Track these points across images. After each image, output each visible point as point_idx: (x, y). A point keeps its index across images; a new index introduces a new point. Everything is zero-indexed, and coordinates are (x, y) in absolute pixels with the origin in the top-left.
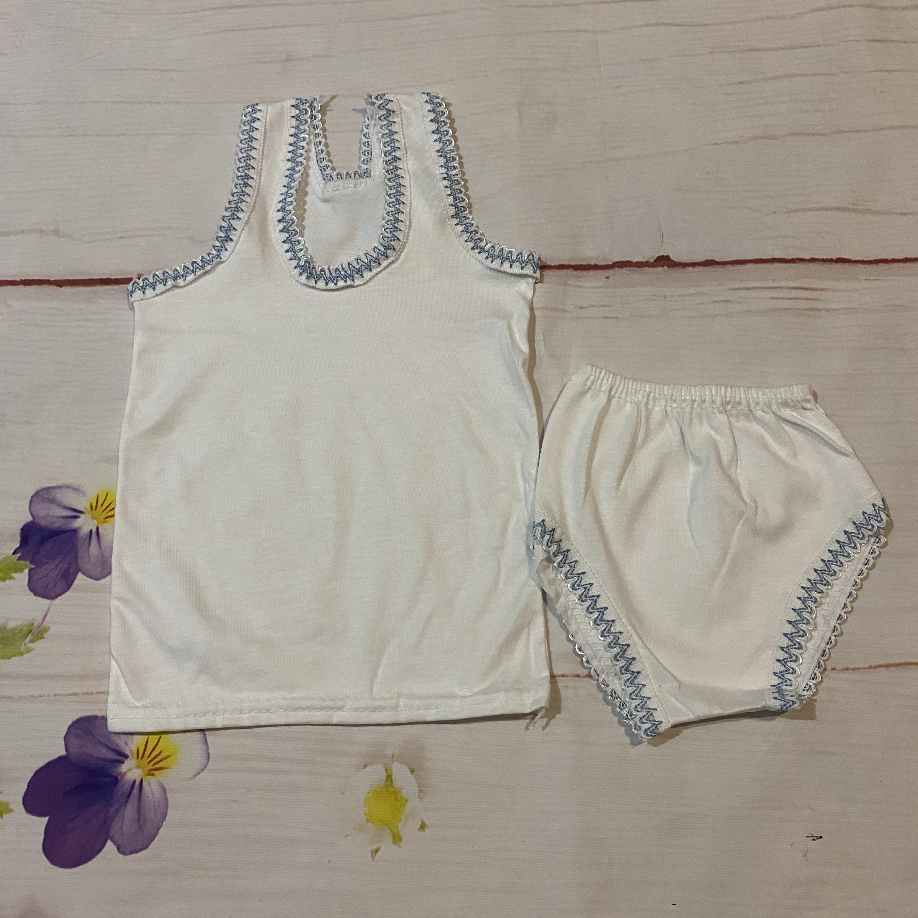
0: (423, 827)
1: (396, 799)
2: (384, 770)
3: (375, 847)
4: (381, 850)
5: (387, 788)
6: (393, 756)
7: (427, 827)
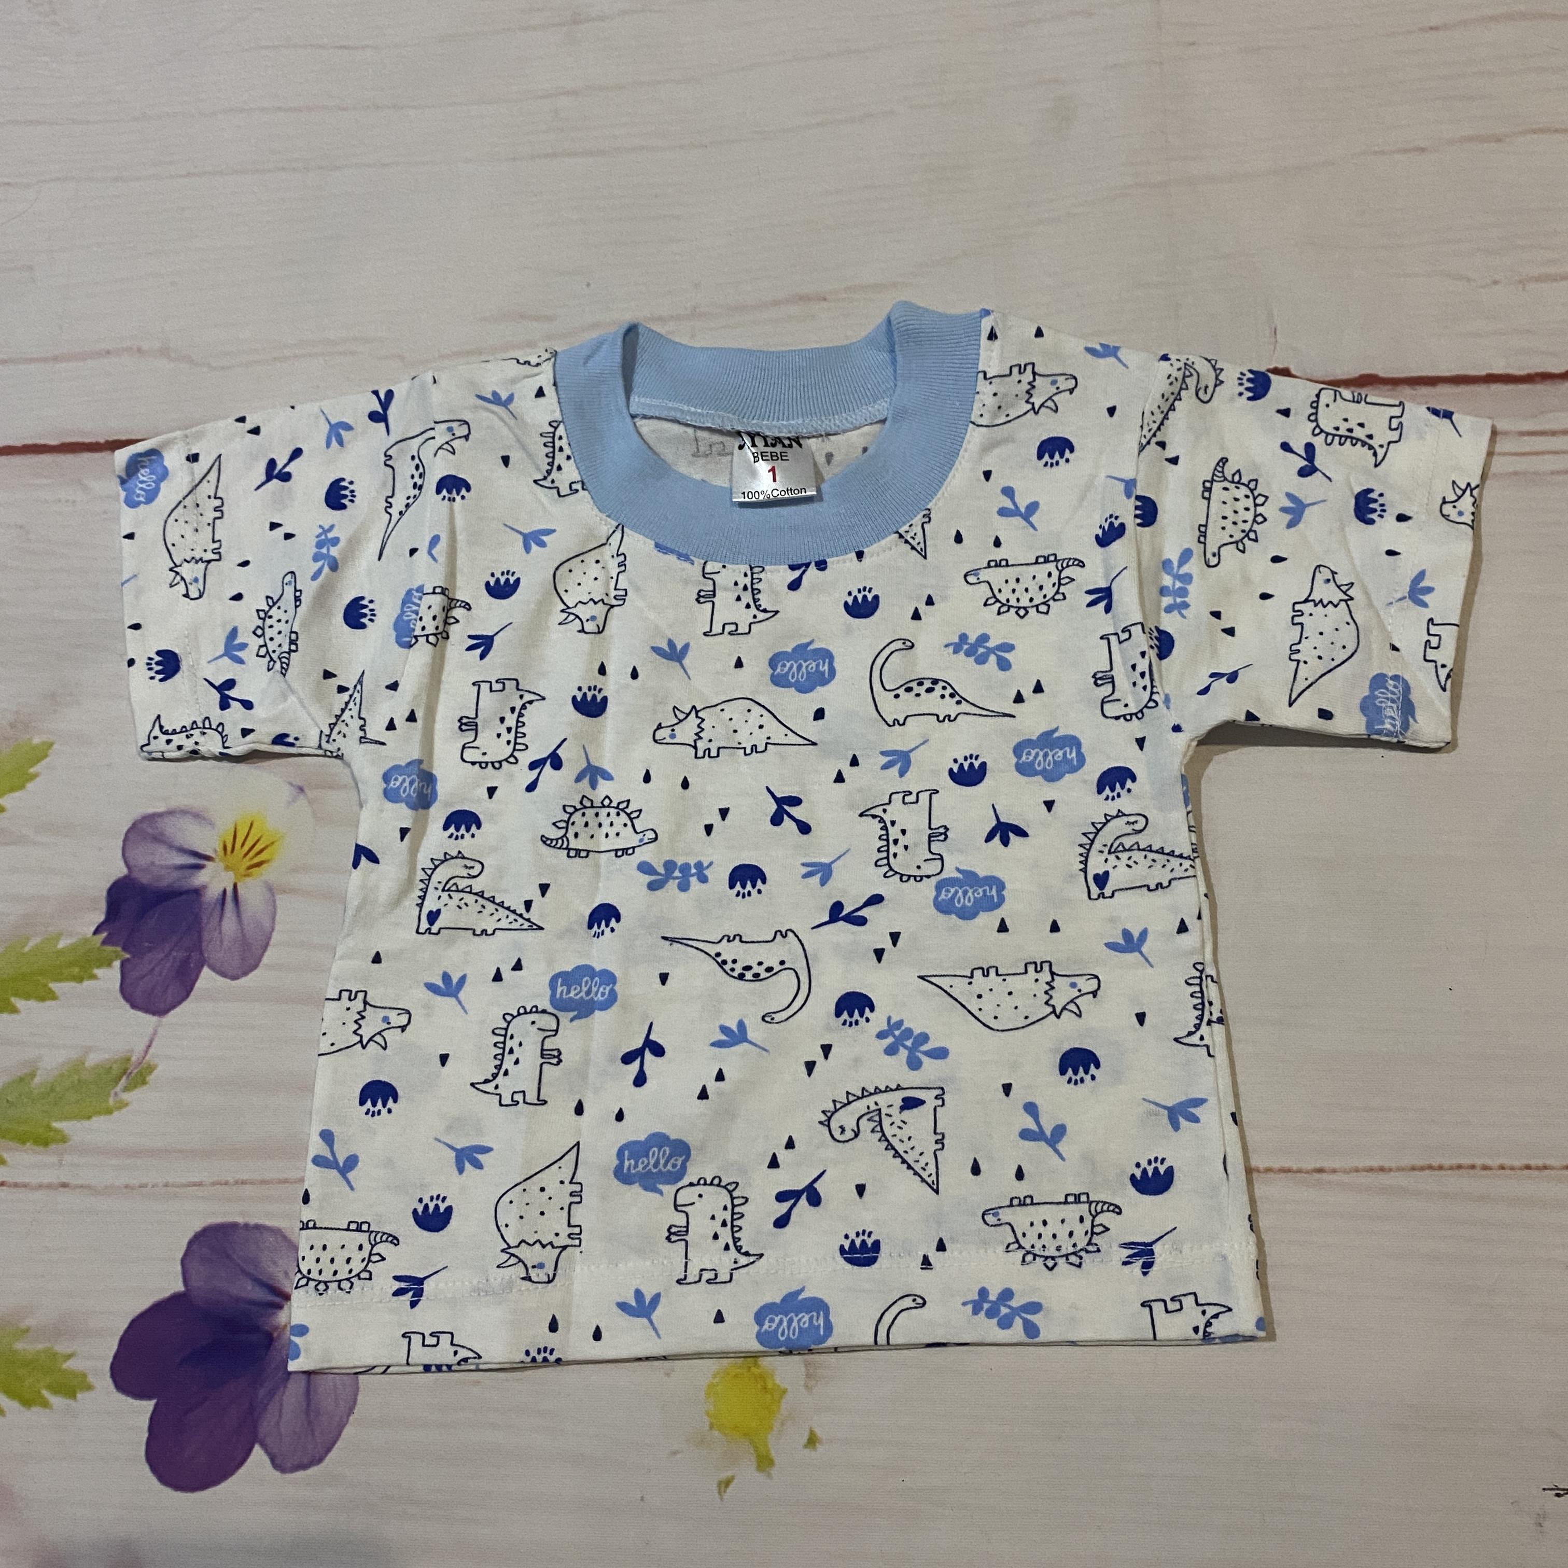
0: (812, 1441)
1: (765, 1388)
3: (725, 1476)
4: (735, 1481)
5: (748, 1369)
7: (820, 1442)
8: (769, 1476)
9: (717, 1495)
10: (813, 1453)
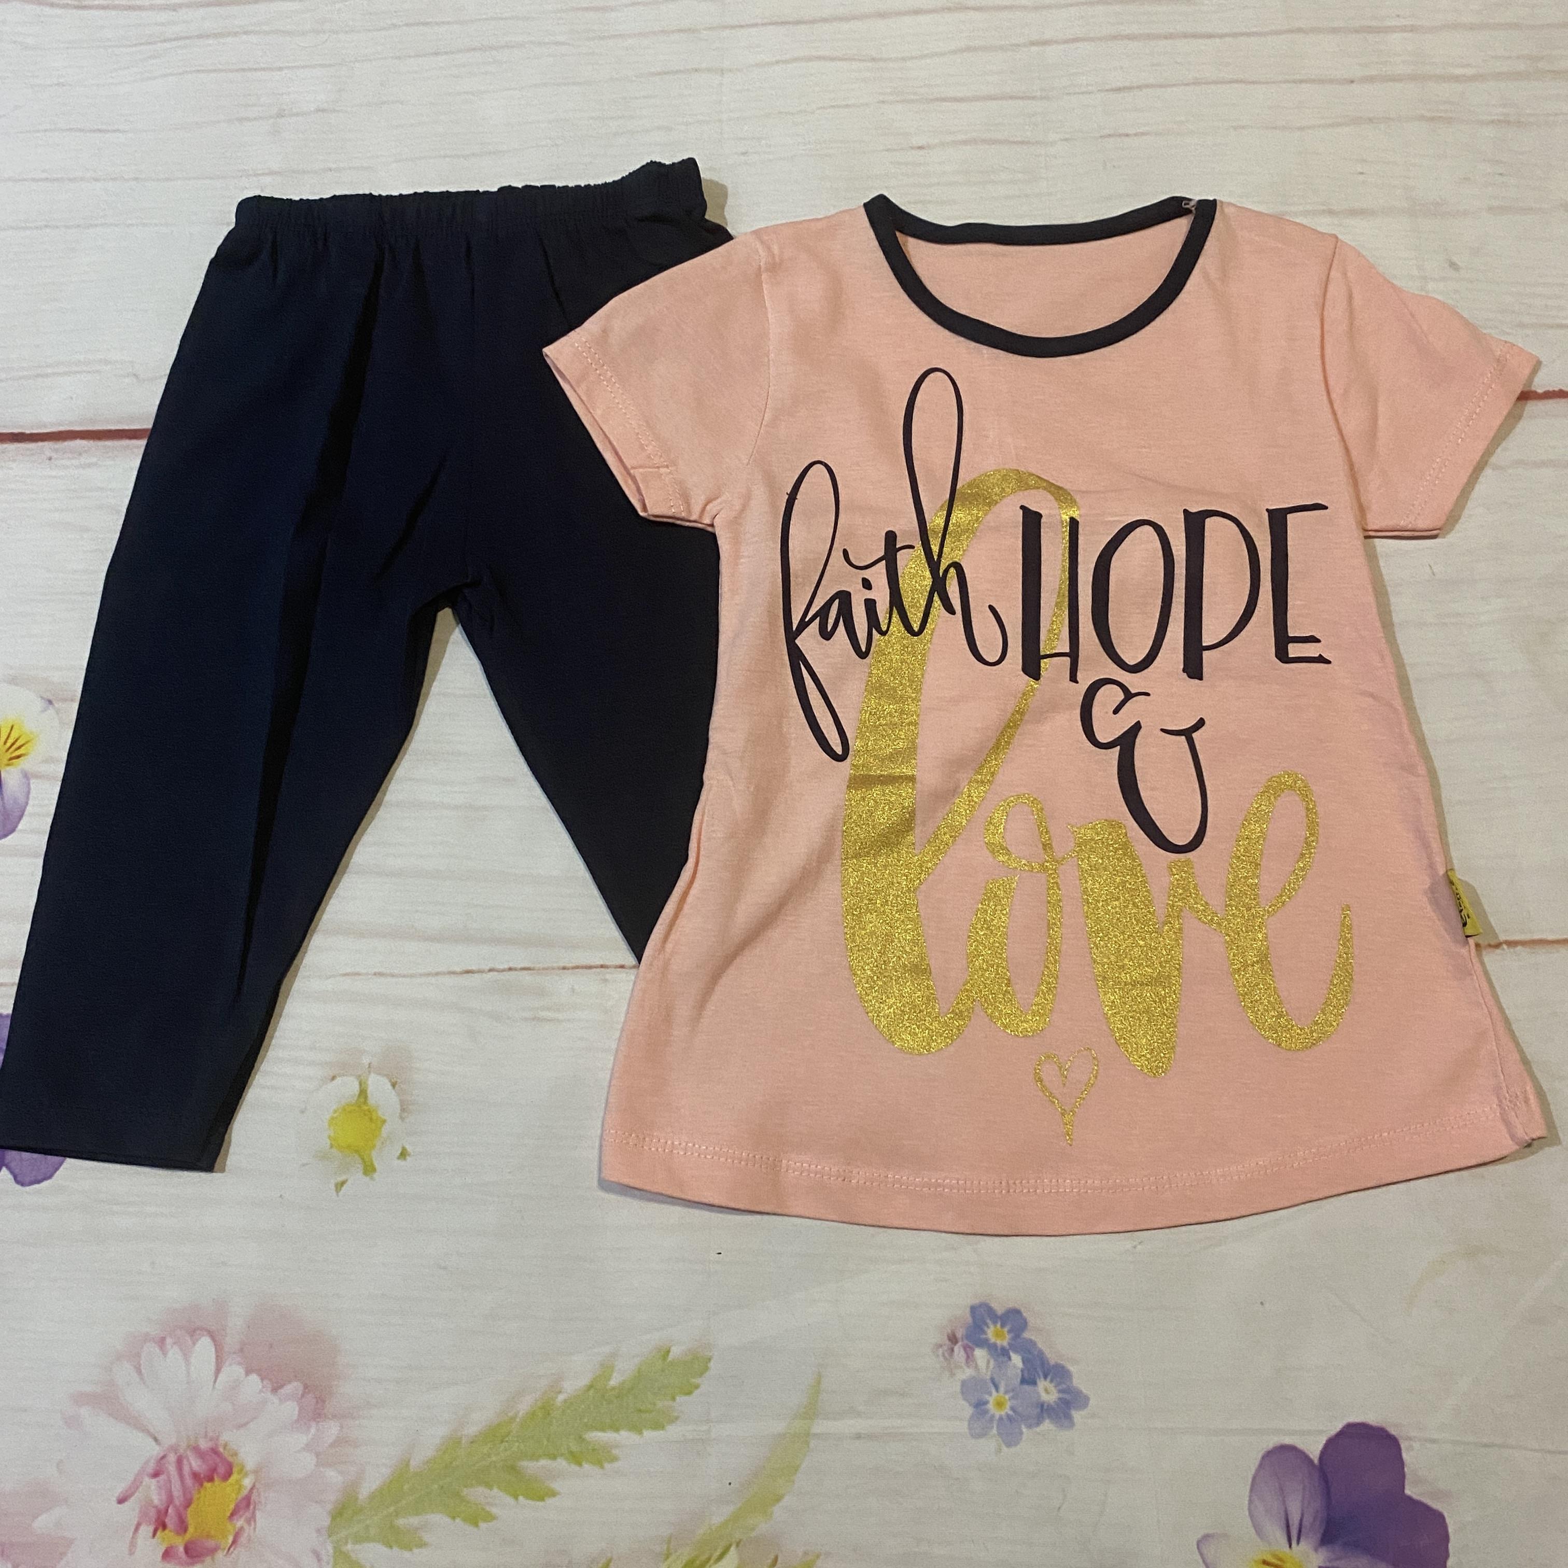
0: (403, 1155)
1: (371, 1119)
2: (357, 1083)
3: (340, 1179)
4: (349, 1183)
5: (359, 1106)
6: (370, 1065)
7: (409, 1155)
8: (372, 1179)
9: (335, 1193)
10: (404, 1163)
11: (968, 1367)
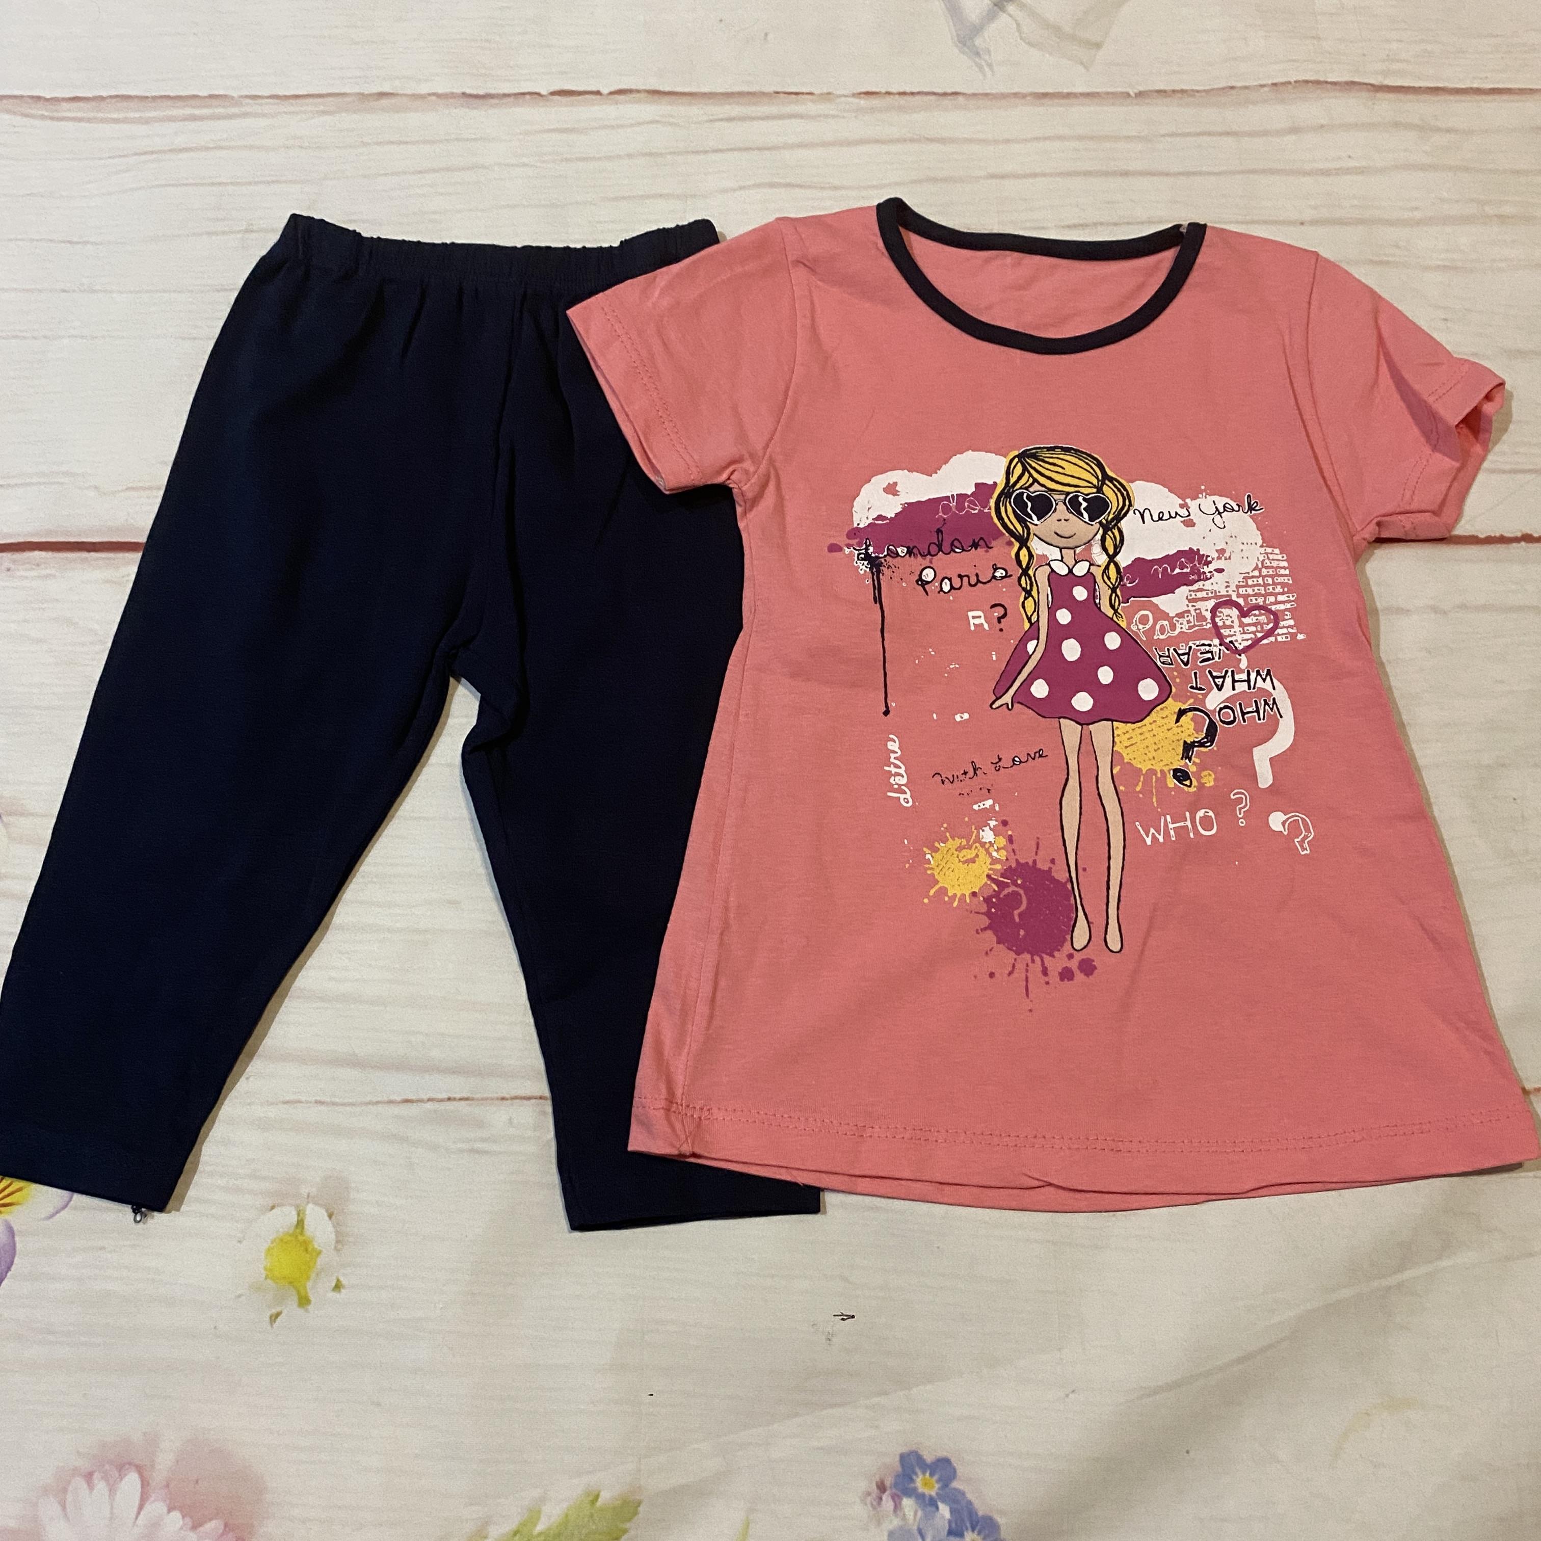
0: (338, 1287)
1: (306, 1250)
2: (294, 1213)
3: (274, 1311)
4: (283, 1314)
5: (298, 1236)
6: (308, 1196)
7: (344, 1287)
8: (307, 1311)
9: (268, 1325)
10: (338, 1296)
11: (896, 1516)
